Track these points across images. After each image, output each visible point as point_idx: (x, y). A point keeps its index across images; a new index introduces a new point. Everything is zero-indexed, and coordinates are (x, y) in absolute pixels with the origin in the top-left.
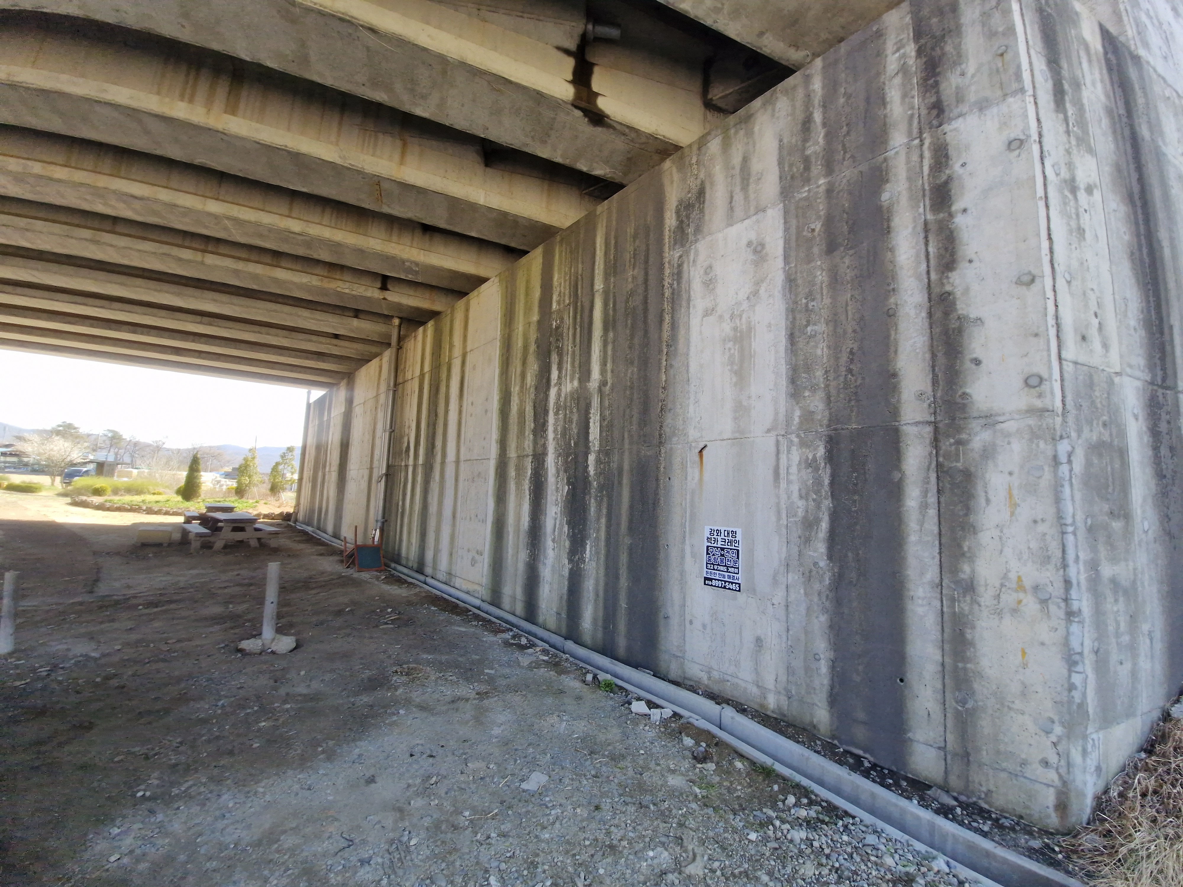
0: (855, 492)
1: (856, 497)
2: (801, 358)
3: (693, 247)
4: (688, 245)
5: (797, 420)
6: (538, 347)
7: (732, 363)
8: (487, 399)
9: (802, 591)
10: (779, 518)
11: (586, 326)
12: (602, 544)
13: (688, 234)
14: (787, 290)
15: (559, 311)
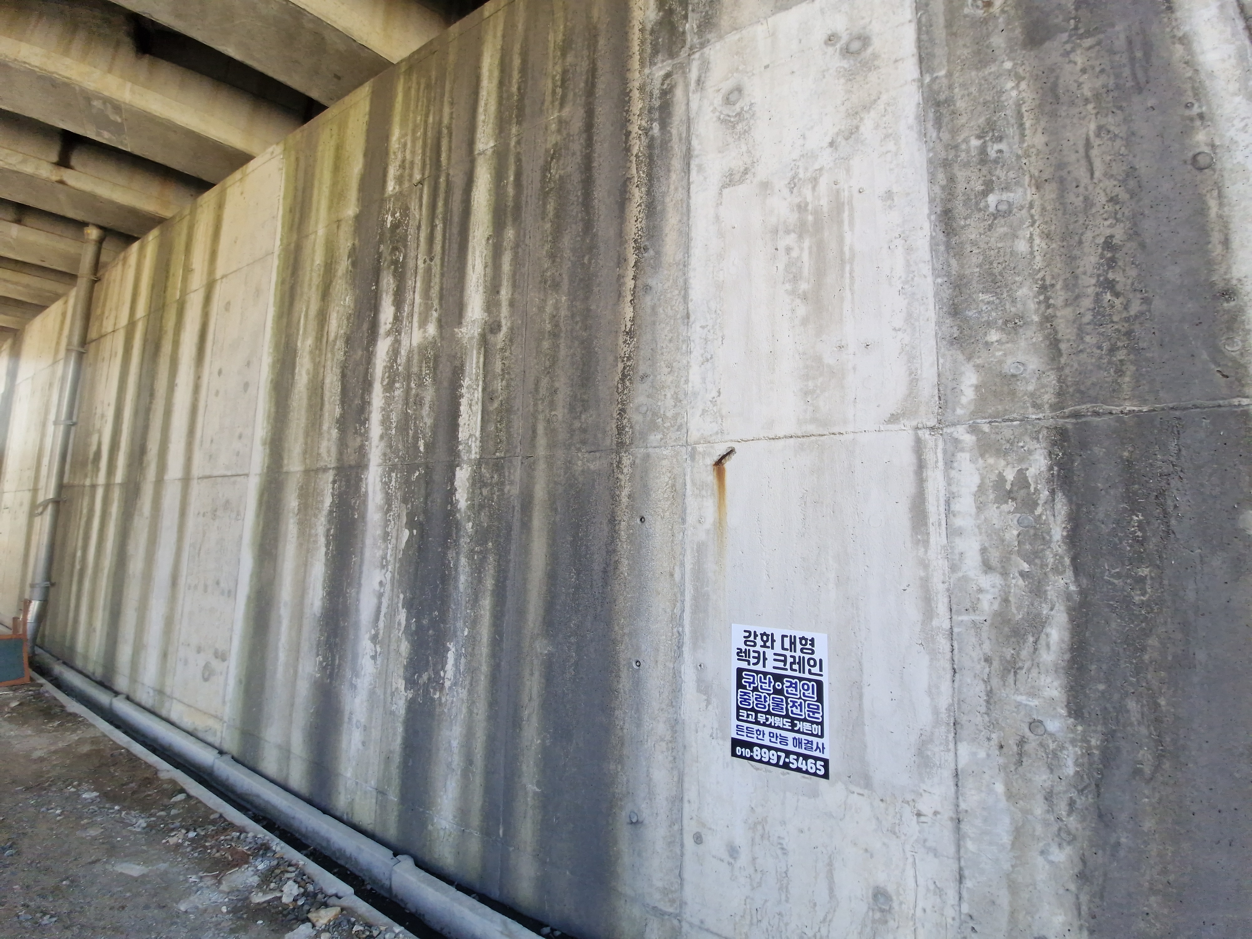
0: (1139, 559)
1: (1144, 571)
2: (975, 260)
3: (697, 56)
4: (684, 54)
5: (968, 395)
6: (354, 264)
7: (796, 279)
8: (248, 364)
9: (1000, 788)
10: (929, 613)
11: (456, 219)
12: (484, 649)
13: (684, 33)
14: (930, 125)
15: (399, 196)
